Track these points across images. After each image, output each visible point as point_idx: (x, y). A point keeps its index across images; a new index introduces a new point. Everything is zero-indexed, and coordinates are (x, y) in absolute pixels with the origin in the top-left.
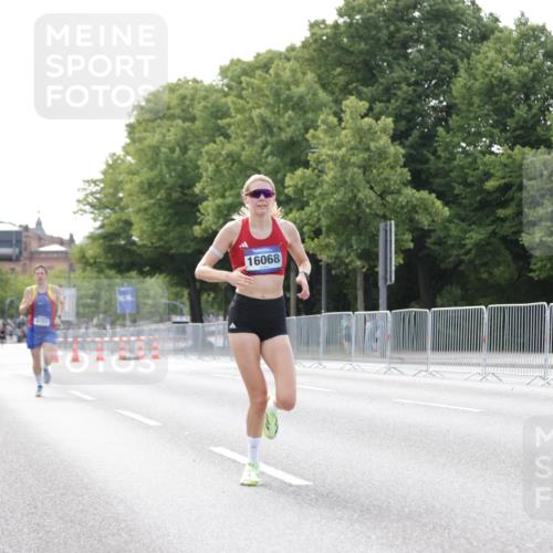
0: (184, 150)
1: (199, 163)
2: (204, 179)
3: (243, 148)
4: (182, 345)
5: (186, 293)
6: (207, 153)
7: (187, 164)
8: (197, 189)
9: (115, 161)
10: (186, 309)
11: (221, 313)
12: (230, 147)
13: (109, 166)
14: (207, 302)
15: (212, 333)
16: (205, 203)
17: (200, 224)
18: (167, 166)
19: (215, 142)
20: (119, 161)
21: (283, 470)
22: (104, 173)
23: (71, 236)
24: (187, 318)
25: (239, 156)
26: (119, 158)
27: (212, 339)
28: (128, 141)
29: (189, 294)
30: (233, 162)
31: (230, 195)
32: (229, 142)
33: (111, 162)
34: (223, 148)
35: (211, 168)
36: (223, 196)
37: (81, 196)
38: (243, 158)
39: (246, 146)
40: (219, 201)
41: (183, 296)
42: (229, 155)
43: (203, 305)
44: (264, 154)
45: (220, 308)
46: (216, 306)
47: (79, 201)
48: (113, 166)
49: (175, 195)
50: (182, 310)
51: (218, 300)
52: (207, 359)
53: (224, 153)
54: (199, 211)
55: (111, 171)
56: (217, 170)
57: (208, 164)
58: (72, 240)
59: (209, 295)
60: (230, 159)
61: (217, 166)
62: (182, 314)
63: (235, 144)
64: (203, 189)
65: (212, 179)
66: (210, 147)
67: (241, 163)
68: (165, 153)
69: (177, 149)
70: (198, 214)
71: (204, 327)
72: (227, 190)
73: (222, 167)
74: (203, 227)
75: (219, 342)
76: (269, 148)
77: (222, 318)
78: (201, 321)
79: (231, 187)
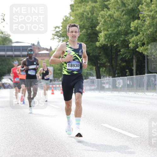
0: (92, 14)
1: (98, 18)
2: (100, 24)
3: (115, 13)
4: (93, 87)
5: (94, 68)
6: (101, 15)
7: (94, 18)
8: (97, 28)
9: (66, 19)
10: (95, 74)
11: (108, 75)
12: (109, 13)
13: (64, 21)
14: (102, 71)
15: (104, 83)
16: (101, 34)
17: (99, 41)
18: (86, 20)
19: (104, 11)
20: (68, 19)
21: (129, 132)
22: (62, 23)
23: (51, 47)
24: (95, 78)
25: (113, 16)
26: (68, 17)
27: (104, 85)
29: (96, 68)
30: (111, 18)
31: (111, 31)
32: (109, 11)
33: (65, 19)
34: (107, 13)
35: (103, 20)
36: (108, 31)
37: (54, 32)
38: (114, 16)
39: (116, 12)
40: (106, 32)
41: (93, 69)
42: (110, 15)
43: (101, 73)
44: (122, 15)
45: (107, 74)
46: (106, 73)
47: (53, 34)
49: (89, 31)
50: (93, 75)
51: (107, 71)
52: (102, 92)
53: (108, 14)
54: (98, 36)
55: (65, 22)
56: (105, 21)
57: (102, 19)
58: (51, 49)
59: (103, 69)
60: (110, 17)
61: (105, 20)
62: (93, 76)
63: (112, 11)
64: (100, 28)
65: (103, 25)
66: (102, 13)
67: (114, 18)
68: (86, 15)
69: (90, 13)
70: (98, 38)
71: (101, 81)
72: (109, 28)
73: (107, 20)
74: (100, 42)
75: (107, 86)
76: (124, 12)
77: (108, 77)
78: (100, 78)
79: (111, 27)
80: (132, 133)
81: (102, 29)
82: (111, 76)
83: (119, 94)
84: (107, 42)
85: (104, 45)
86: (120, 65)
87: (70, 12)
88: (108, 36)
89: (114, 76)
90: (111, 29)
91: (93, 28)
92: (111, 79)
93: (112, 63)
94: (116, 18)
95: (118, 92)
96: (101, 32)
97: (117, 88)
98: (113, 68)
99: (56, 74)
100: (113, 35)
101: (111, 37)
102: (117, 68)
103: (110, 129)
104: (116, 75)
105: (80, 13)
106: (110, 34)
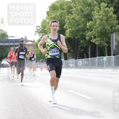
0: (61, 17)
1: (65, 20)
2: (67, 24)
3: (76, 17)
6: (67, 18)
7: (62, 20)
8: (65, 27)
9: (44, 21)
10: (63, 57)
11: (72, 58)
12: (72, 16)
13: (43, 22)
14: (68, 55)
15: (70, 63)
16: (67, 31)
19: (69, 15)
20: (45, 21)
21: (86, 95)
22: (41, 24)
23: (34, 40)
26: (45, 20)
28: (47, 15)
30: (74, 20)
31: (74, 28)
32: (72, 15)
33: (43, 21)
34: (71, 16)
35: (68, 21)
37: (36, 30)
38: (76, 19)
39: (77, 16)
40: (70, 29)
41: (62, 54)
42: (73, 18)
43: (67, 56)
44: (81, 18)
45: (72, 57)
46: (71, 56)
47: (35, 31)
48: (44, 22)
51: (71, 55)
52: (68, 69)
53: (71, 18)
54: (65, 32)
55: (43, 23)
56: (70, 22)
57: (67, 21)
58: (34, 41)
59: (69, 54)
60: (73, 19)
63: (74, 16)
64: (66, 27)
65: (69, 24)
66: (68, 16)
67: (76, 20)
68: (57, 18)
69: (60, 17)
70: (65, 33)
71: (67, 62)
72: (72, 27)
73: (71, 21)
74: (66, 36)
75: (71, 65)
76: (82, 16)
77: (72, 59)
78: (67, 60)
79: (74, 26)
80: (88, 96)
81: (68, 27)
82: (74, 58)
83: (80, 70)
84: (71, 36)
85: (69, 38)
86: (80, 51)
87: (47, 16)
88: (72, 32)
89: (76, 59)
90: (73, 27)
91: (62, 27)
92: (74, 60)
93: (75, 50)
94: (77, 20)
95: (79, 69)
96: (67, 29)
97: (78, 66)
98: (75, 53)
99: (38, 58)
100: (75, 32)
101: (74, 32)
102: (78, 53)
103: (74, 93)
104: (78, 58)
105: (53, 17)
106: (73, 31)
